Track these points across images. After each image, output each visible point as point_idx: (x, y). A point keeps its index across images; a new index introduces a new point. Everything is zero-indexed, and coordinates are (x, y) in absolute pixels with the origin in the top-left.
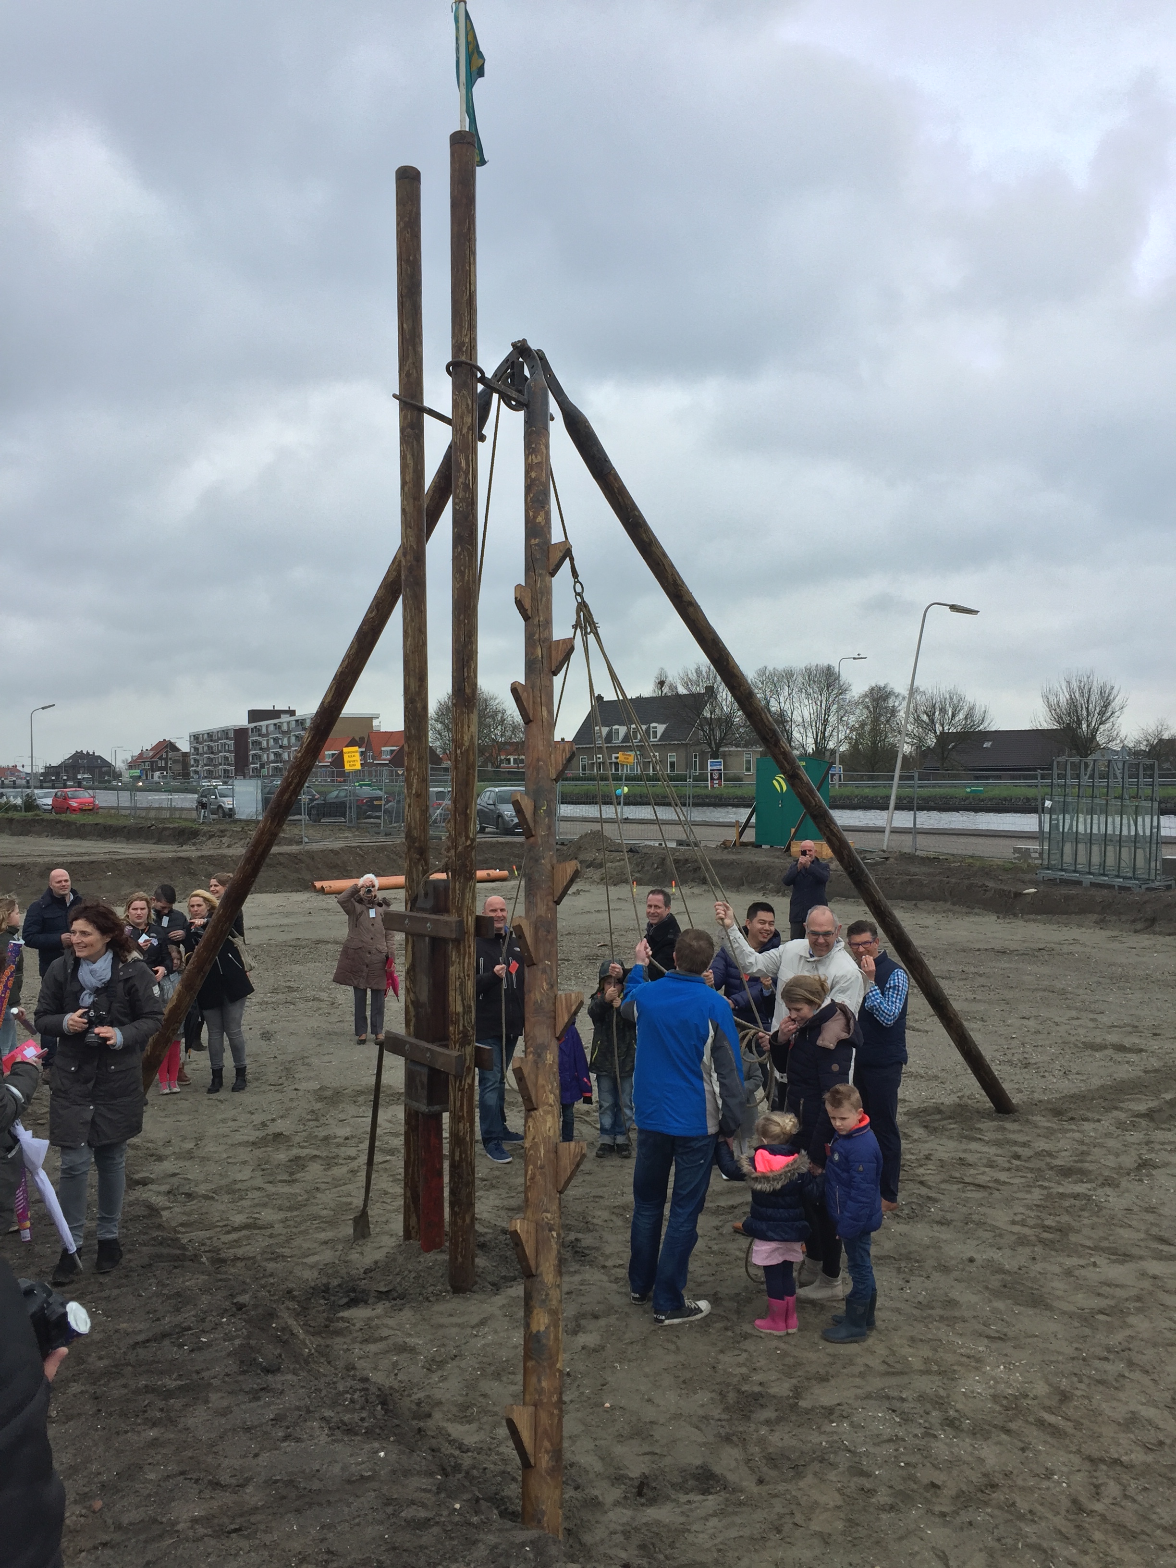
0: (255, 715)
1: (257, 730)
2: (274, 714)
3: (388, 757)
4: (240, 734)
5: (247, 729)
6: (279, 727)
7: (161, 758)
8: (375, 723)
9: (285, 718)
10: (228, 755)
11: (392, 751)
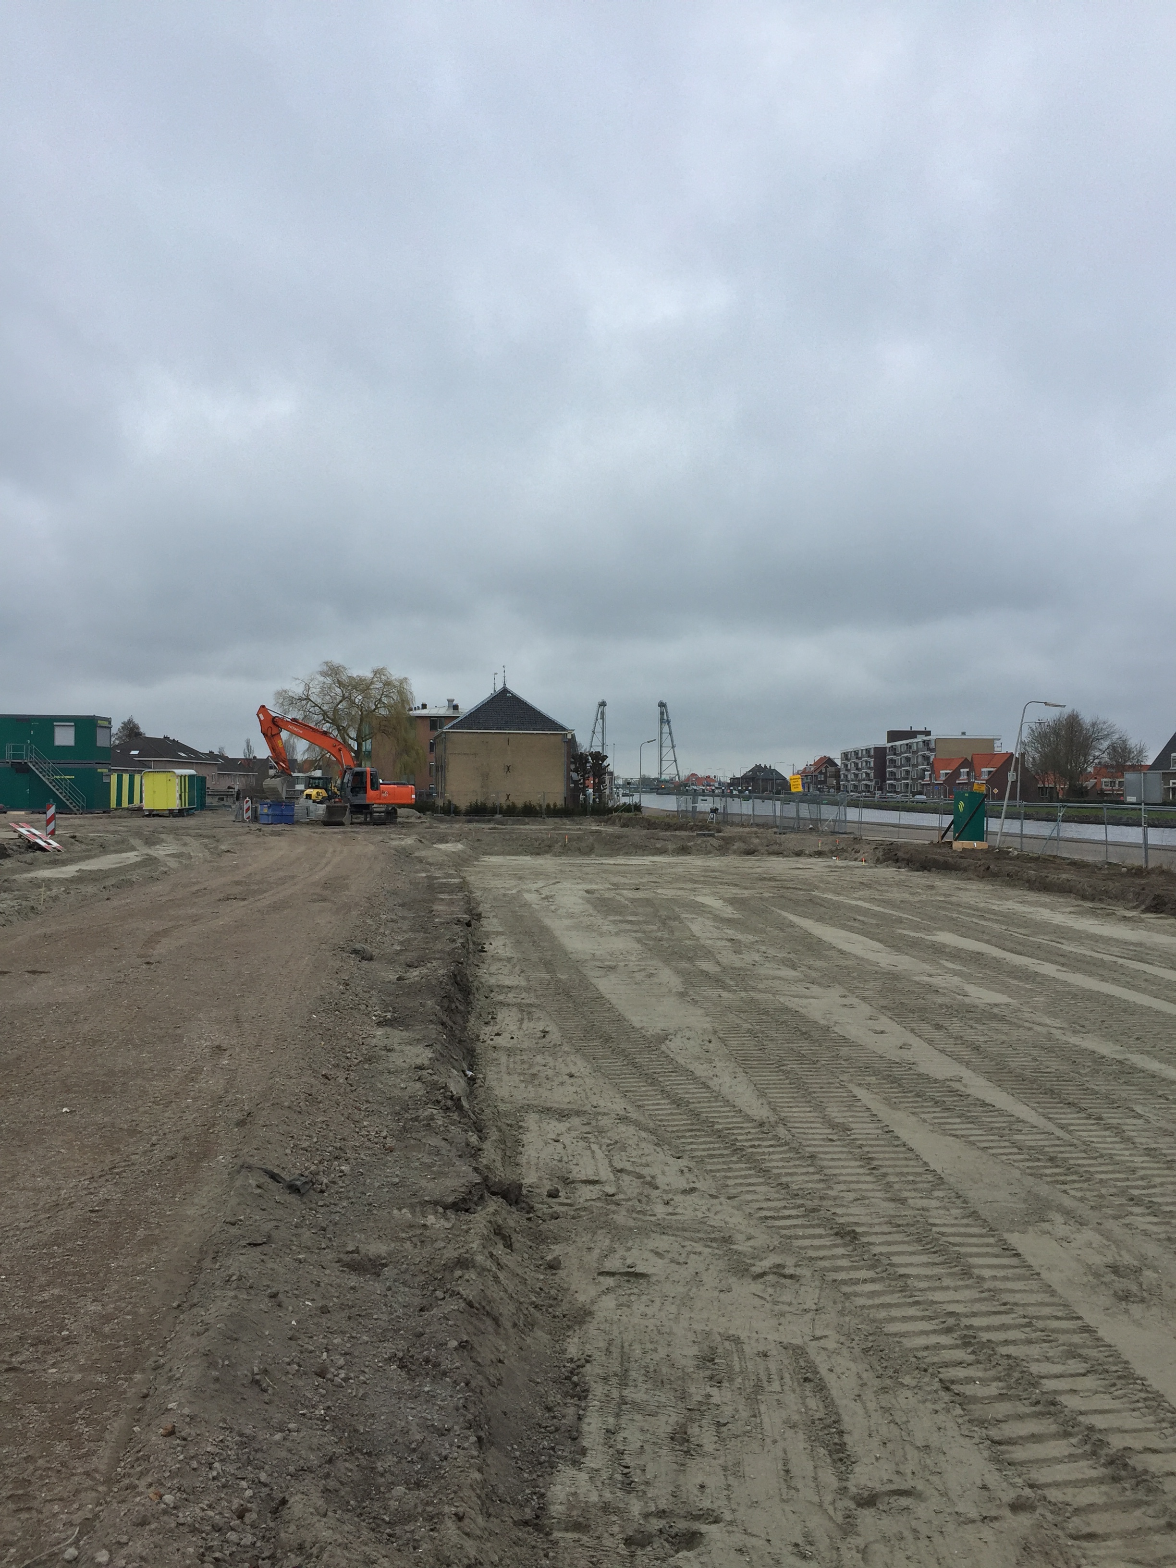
0: (893, 736)
1: (893, 748)
2: (912, 734)
3: (986, 777)
4: (880, 753)
5: (885, 748)
6: (910, 747)
7: (821, 773)
8: (997, 744)
9: (920, 738)
10: (869, 771)
11: (990, 772)
